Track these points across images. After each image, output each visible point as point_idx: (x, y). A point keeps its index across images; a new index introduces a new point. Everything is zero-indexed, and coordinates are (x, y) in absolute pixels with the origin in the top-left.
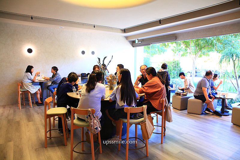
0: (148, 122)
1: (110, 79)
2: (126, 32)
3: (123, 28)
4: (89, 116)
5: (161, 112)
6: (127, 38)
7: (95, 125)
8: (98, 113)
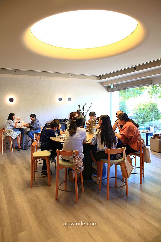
0: (127, 162)
1: (90, 123)
2: (101, 78)
3: (99, 75)
4: (74, 157)
5: (139, 153)
6: (102, 83)
7: (79, 165)
8: (81, 154)
